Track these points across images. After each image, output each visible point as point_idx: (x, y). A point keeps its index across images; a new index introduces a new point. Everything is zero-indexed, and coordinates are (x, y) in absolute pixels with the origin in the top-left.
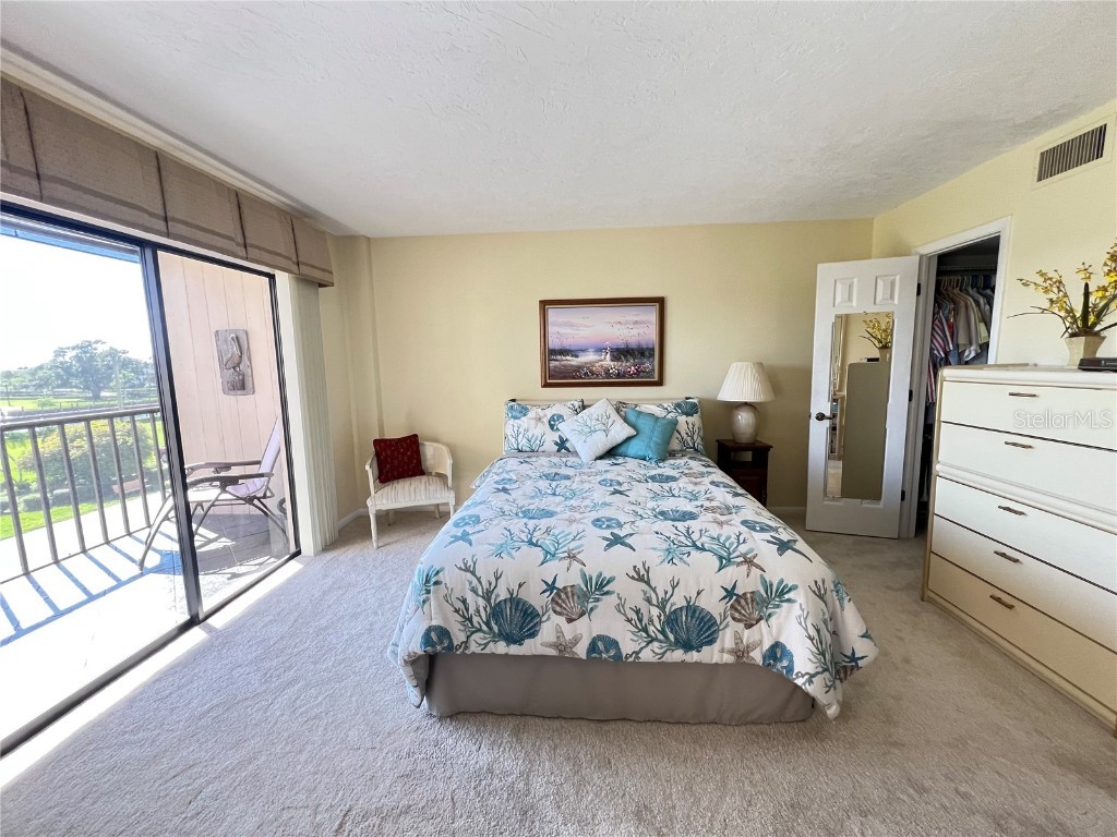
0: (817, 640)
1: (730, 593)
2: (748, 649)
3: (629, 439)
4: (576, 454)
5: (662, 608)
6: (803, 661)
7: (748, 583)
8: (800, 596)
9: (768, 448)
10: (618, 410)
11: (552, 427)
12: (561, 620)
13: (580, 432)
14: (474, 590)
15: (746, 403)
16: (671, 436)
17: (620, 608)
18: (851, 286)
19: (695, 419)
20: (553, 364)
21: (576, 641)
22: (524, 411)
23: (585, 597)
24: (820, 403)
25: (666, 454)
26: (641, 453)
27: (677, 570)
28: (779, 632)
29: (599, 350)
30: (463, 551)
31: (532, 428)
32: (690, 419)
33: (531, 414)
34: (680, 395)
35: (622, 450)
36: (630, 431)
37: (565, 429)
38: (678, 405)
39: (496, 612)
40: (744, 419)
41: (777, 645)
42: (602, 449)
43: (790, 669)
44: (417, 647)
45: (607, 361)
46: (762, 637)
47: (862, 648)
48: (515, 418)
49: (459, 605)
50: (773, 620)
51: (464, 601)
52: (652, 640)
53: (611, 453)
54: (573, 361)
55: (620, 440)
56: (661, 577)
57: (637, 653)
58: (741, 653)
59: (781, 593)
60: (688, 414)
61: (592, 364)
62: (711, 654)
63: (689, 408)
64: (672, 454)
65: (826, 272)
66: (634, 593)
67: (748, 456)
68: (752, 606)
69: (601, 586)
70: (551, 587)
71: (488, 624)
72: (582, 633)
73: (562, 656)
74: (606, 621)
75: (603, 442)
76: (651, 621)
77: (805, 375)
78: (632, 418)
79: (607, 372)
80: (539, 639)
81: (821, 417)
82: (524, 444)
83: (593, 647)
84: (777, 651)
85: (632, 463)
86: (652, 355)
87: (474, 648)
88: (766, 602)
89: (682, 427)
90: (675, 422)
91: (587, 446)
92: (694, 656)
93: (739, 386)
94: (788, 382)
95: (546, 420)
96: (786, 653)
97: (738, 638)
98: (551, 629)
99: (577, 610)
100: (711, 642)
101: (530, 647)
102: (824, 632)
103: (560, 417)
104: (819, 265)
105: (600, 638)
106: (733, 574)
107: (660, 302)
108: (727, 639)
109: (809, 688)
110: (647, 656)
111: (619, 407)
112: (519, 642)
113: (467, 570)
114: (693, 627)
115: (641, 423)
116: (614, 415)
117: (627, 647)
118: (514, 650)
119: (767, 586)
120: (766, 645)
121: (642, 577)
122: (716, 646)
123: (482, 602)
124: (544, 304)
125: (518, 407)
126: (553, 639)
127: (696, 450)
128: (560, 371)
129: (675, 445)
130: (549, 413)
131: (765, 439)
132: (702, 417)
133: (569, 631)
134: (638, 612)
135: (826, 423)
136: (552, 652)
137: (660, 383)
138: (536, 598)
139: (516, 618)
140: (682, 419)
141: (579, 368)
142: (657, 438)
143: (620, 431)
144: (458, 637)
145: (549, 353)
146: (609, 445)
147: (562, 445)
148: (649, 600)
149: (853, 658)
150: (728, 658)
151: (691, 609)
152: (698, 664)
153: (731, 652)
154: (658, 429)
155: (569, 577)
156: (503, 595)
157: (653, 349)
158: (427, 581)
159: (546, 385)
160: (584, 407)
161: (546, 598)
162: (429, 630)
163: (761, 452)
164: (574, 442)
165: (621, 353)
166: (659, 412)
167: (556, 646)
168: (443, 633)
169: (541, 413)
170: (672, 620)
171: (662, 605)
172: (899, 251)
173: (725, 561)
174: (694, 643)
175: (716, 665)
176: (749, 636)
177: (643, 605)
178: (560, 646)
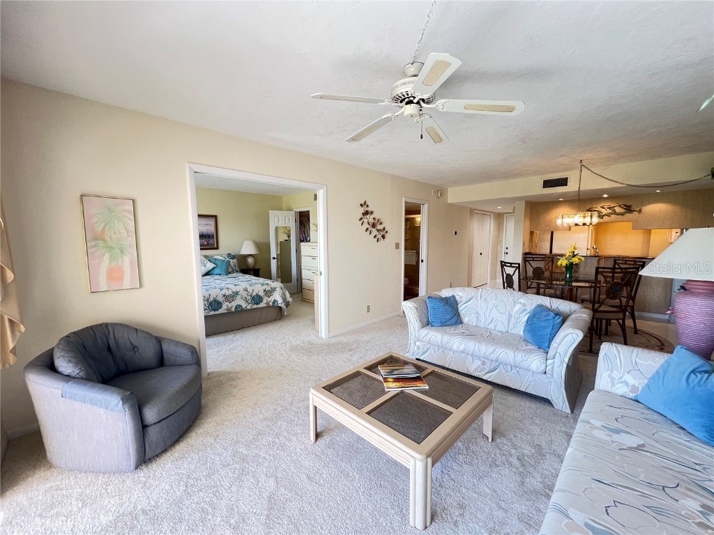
0: (281, 297)
1: (265, 291)
3: (214, 268)
6: (280, 301)
7: (268, 288)
8: (278, 289)
9: (259, 269)
10: (207, 259)
12: (228, 303)
15: (250, 255)
16: (228, 266)
17: (241, 298)
18: (279, 218)
19: (235, 260)
21: (232, 307)
23: (233, 296)
24: (274, 253)
25: (227, 273)
26: (219, 273)
27: (253, 288)
28: (275, 297)
32: (234, 261)
34: (227, 252)
35: (211, 272)
36: (213, 266)
38: (228, 256)
39: (211, 304)
40: (250, 260)
42: (204, 272)
43: (277, 304)
46: (272, 299)
50: (273, 295)
52: (249, 304)
53: (207, 274)
55: (210, 269)
56: (250, 289)
57: (246, 307)
58: (268, 303)
59: (274, 290)
62: (262, 305)
63: (232, 257)
64: (230, 273)
65: (272, 213)
66: (244, 294)
68: (269, 293)
69: (237, 293)
70: (224, 296)
71: (209, 308)
72: (234, 304)
73: (229, 313)
74: (239, 301)
75: (204, 270)
76: (249, 300)
78: (213, 261)
80: (222, 309)
81: (274, 258)
83: (236, 308)
84: (275, 301)
85: (217, 277)
86: (214, 237)
87: (206, 314)
88: (271, 292)
89: (232, 264)
90: (229, 262)
92: (258, 306)
93: (248, 249)
94: (263, 247)
96: (277, 301)
97: (267, 300)
98: (225, 305)
99: (232, 300)
100: (262, 302)
101: (220, 311)
102: (283, 295)
104: (270, 211)
105: (237, 305)
106: (264, 287)
107: (215, 217)
108: (265, 301)
109: (281, 306)
110: (249, 307)
111: (207, 257)
112: (218, 310)
114: (257, 299)
115: (217, 262)
116: (206, 261)
117: (244, 306)
118: (216, 313)
119: (271, 288)
120: (273, 301)
121: (246, 290)
126: (226, 308)
127: (237, 271)
129: (230, 270)
131: (257, 267)
132: (237, 260)
133: (230, 305)
135: (276, 260)
136: (226, 311)
137: (217, 248)
138: (220, 299)
139: (216, 305)
140: (231, 260)
142: (224, 267)
143: (210, 266)
146: (206, 271)
149: (289, 302)
150: (265, 305)
151: (257, 295)
152: (260, 308)
153: (266, 303)
154: (224, 264)
155: (229, 292)
156: (212, 300)
157: (213, 235)
161: (223, 298)
163: (257, 271)
165: (201, 236)
166: (222, 258)
167: (227, 309)
170: (253, 298)
171: (251, 296)
172: (290, 209)
173: (263, 285)
174: (258, 302)
175: (263, 308)
176: (269, 299)
177: (247, 296)
178: (228, 309)
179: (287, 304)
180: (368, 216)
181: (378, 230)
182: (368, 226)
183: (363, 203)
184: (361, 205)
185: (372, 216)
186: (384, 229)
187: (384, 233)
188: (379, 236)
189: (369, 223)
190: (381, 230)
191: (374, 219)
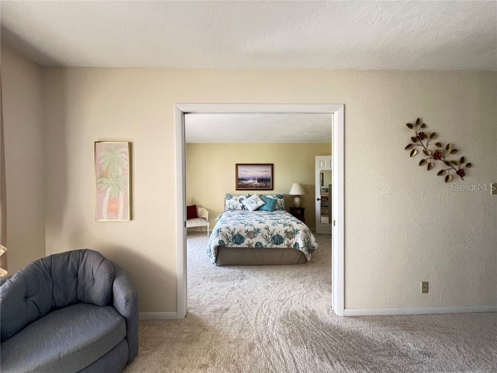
0: (304, 241)
1: (286, 232)
2: (290, 244)
3: (263, 205)
4: (247, 210)
5: (272, 235)
6: (301, 245)
7: (290, 230)
8: (300, 232)
9: (304, 209)
10: (260, 197)
11: (240, 202)
12: (249, 239)
13: (249, 203)
14: (229, 232)
15: (297, 196)
16: (275, 204)
17: (262, 236)
18: (324, 162)
19: (282, 200)
20: (239, 183)
21: (252, 243)
22: (231, 197)
23: (255, 233)
24: (318, 195)
25: (274, 209)
26: (267, 209)
27: (275, 227)
28: (297, 240)
29: (254, 179)
30: (225, 225)
31: (233, 202)
32: (281, 200)
33: (234, 198)
34: (278, 193)
35: (261, 208)
36: (263, 203)
37: (244, 202)
38: (277, 196)
39: (234, 237)
40: (297, 200)
41: (296, 243)
42: (255, 208)
43: (298, 247)
44: (217, 244)
45: (256, 183)
46: (293, 241)
47: (315, 245)
48: (229, 199)
49: (226, 236)
50: (295, 238)
51: (227, 235)
52: (269, 242)
53: (258, 209)
54: (246, 182)
55: (260, 205)
56: (271, 228)
57: (266, 245)
58: (289, 245)
59: (297, 231)
60: (280, 198)
61: (252, 183)
62: (282, 246)
63: (281, 197)
64: (276, 210)
65: (318, 159)
66: (265, 232)
67: (299, 212)
68: (291, 234)
69: (258, 230)
70: (247, 231)
71: (232, 240)
72: (254, 241)
73: (249, 248)
74: (259, 239)
75: (255, 206)
76: (269, 238)
77: (314, 187)
78: (264, 199)
79: (256, 186)
80: (244, 243)
81: (318, 199)
82: (231, 207)
83: (256, 245)
84: (296, 244)
85: (264, 212)
86: (270, 181)
87: (229, 246)
88: (294, 234)
89: (279, 202)
90: (276, 200)
91: (251, 207)
92: (279, 246)
93: (295, 190)
95: (238, 200)
96: (298, 244)
97: (288, 242)
98: (247, 241)
99: (253, 236)
100: (282, 243)
101: (243, 245)
102: (306, 239)
103: (243, 199)
104: (316, 157)
105: (258, 242)
106: (286, 228)
107: (272, 165)
108: (286, 242)
109: (302, 250)
110: (268, 246)
111: (260, 196)
112: (240, 244)
113: (227, 228)
114: (278, 239)
115: (267, 200)
116: (259, 198)
117: (264, 244)
118: (239, 246)
119: (294, 230)
120: (294, 243)
121: (267, 228)
122: (283, 244)
123: (231, 235)
124: (237, 165)
125: (230, 197)
126: (247, 243)
127: (283, 209)
128: (242, 185)
129: (277, 207)
130: (239, 198)
131: (302, 207)
132: (284, 199)
133: (251, 241)
134: (266, 236)
135: (320, 201)
136: (247, 246)
137: (272, 189)
138: (243, 234)
139: (238, 238)
140: (279, 200)
141: (248, 184)
142: (271, 205)
143: (261, 203)
144: (226, 243)
145: (238, 180)
146: (257, 207)
147: (243, 207)
148: (269, 234)
149: (314, 247)
150: (286, 247)
151: (278, 235)
152: (279, 248)
153: (287, 245)
154: (272, 202)
155: (251, 229)
156: (236, 233)
157: (270, 179)
158: (218, 231)
159: (237, 190)
160: (250, 196)
161: (246, 234)
162: (220, 241)
163: (302, 210)
164: (247, 206)
165: (260, 180)
166: (272, 197)
168: (223, 241)
169: (237, 198)
170: (273, 238)
173: (285, 225)
174: (279, 243)
175: (284, 249)
176: (290, 241)
177: (267, 235)
178: (249, 245)
179: (311, 250)
180: (424, 142)
181: (447, 163)
182: (424, 157)
183: (413, 121)
184: (410, 126)
185: (433, 142)
186: (462, 160)
187: (463, 166)
188: (452, 172)
189: (426, 153)
190: (455, 163)
191: (438, 144)
